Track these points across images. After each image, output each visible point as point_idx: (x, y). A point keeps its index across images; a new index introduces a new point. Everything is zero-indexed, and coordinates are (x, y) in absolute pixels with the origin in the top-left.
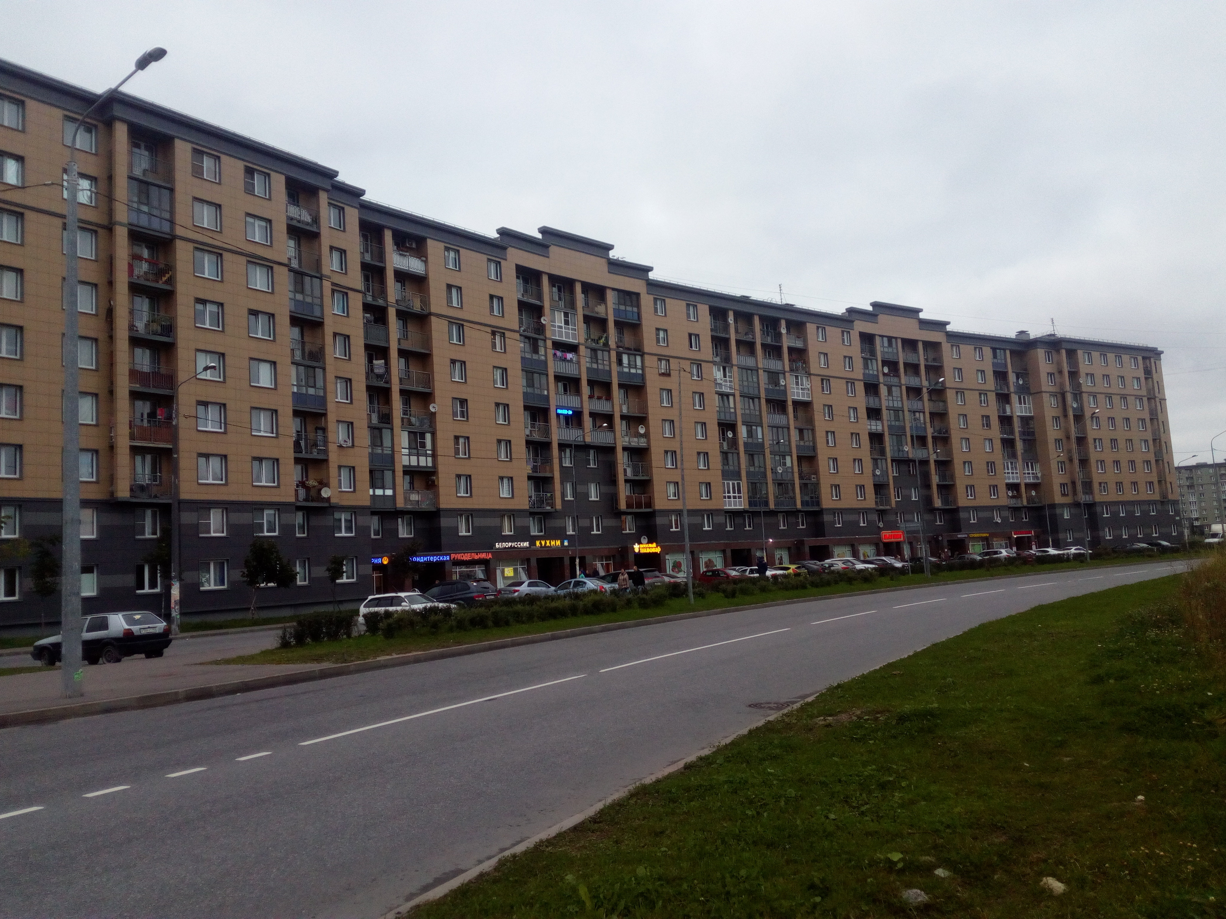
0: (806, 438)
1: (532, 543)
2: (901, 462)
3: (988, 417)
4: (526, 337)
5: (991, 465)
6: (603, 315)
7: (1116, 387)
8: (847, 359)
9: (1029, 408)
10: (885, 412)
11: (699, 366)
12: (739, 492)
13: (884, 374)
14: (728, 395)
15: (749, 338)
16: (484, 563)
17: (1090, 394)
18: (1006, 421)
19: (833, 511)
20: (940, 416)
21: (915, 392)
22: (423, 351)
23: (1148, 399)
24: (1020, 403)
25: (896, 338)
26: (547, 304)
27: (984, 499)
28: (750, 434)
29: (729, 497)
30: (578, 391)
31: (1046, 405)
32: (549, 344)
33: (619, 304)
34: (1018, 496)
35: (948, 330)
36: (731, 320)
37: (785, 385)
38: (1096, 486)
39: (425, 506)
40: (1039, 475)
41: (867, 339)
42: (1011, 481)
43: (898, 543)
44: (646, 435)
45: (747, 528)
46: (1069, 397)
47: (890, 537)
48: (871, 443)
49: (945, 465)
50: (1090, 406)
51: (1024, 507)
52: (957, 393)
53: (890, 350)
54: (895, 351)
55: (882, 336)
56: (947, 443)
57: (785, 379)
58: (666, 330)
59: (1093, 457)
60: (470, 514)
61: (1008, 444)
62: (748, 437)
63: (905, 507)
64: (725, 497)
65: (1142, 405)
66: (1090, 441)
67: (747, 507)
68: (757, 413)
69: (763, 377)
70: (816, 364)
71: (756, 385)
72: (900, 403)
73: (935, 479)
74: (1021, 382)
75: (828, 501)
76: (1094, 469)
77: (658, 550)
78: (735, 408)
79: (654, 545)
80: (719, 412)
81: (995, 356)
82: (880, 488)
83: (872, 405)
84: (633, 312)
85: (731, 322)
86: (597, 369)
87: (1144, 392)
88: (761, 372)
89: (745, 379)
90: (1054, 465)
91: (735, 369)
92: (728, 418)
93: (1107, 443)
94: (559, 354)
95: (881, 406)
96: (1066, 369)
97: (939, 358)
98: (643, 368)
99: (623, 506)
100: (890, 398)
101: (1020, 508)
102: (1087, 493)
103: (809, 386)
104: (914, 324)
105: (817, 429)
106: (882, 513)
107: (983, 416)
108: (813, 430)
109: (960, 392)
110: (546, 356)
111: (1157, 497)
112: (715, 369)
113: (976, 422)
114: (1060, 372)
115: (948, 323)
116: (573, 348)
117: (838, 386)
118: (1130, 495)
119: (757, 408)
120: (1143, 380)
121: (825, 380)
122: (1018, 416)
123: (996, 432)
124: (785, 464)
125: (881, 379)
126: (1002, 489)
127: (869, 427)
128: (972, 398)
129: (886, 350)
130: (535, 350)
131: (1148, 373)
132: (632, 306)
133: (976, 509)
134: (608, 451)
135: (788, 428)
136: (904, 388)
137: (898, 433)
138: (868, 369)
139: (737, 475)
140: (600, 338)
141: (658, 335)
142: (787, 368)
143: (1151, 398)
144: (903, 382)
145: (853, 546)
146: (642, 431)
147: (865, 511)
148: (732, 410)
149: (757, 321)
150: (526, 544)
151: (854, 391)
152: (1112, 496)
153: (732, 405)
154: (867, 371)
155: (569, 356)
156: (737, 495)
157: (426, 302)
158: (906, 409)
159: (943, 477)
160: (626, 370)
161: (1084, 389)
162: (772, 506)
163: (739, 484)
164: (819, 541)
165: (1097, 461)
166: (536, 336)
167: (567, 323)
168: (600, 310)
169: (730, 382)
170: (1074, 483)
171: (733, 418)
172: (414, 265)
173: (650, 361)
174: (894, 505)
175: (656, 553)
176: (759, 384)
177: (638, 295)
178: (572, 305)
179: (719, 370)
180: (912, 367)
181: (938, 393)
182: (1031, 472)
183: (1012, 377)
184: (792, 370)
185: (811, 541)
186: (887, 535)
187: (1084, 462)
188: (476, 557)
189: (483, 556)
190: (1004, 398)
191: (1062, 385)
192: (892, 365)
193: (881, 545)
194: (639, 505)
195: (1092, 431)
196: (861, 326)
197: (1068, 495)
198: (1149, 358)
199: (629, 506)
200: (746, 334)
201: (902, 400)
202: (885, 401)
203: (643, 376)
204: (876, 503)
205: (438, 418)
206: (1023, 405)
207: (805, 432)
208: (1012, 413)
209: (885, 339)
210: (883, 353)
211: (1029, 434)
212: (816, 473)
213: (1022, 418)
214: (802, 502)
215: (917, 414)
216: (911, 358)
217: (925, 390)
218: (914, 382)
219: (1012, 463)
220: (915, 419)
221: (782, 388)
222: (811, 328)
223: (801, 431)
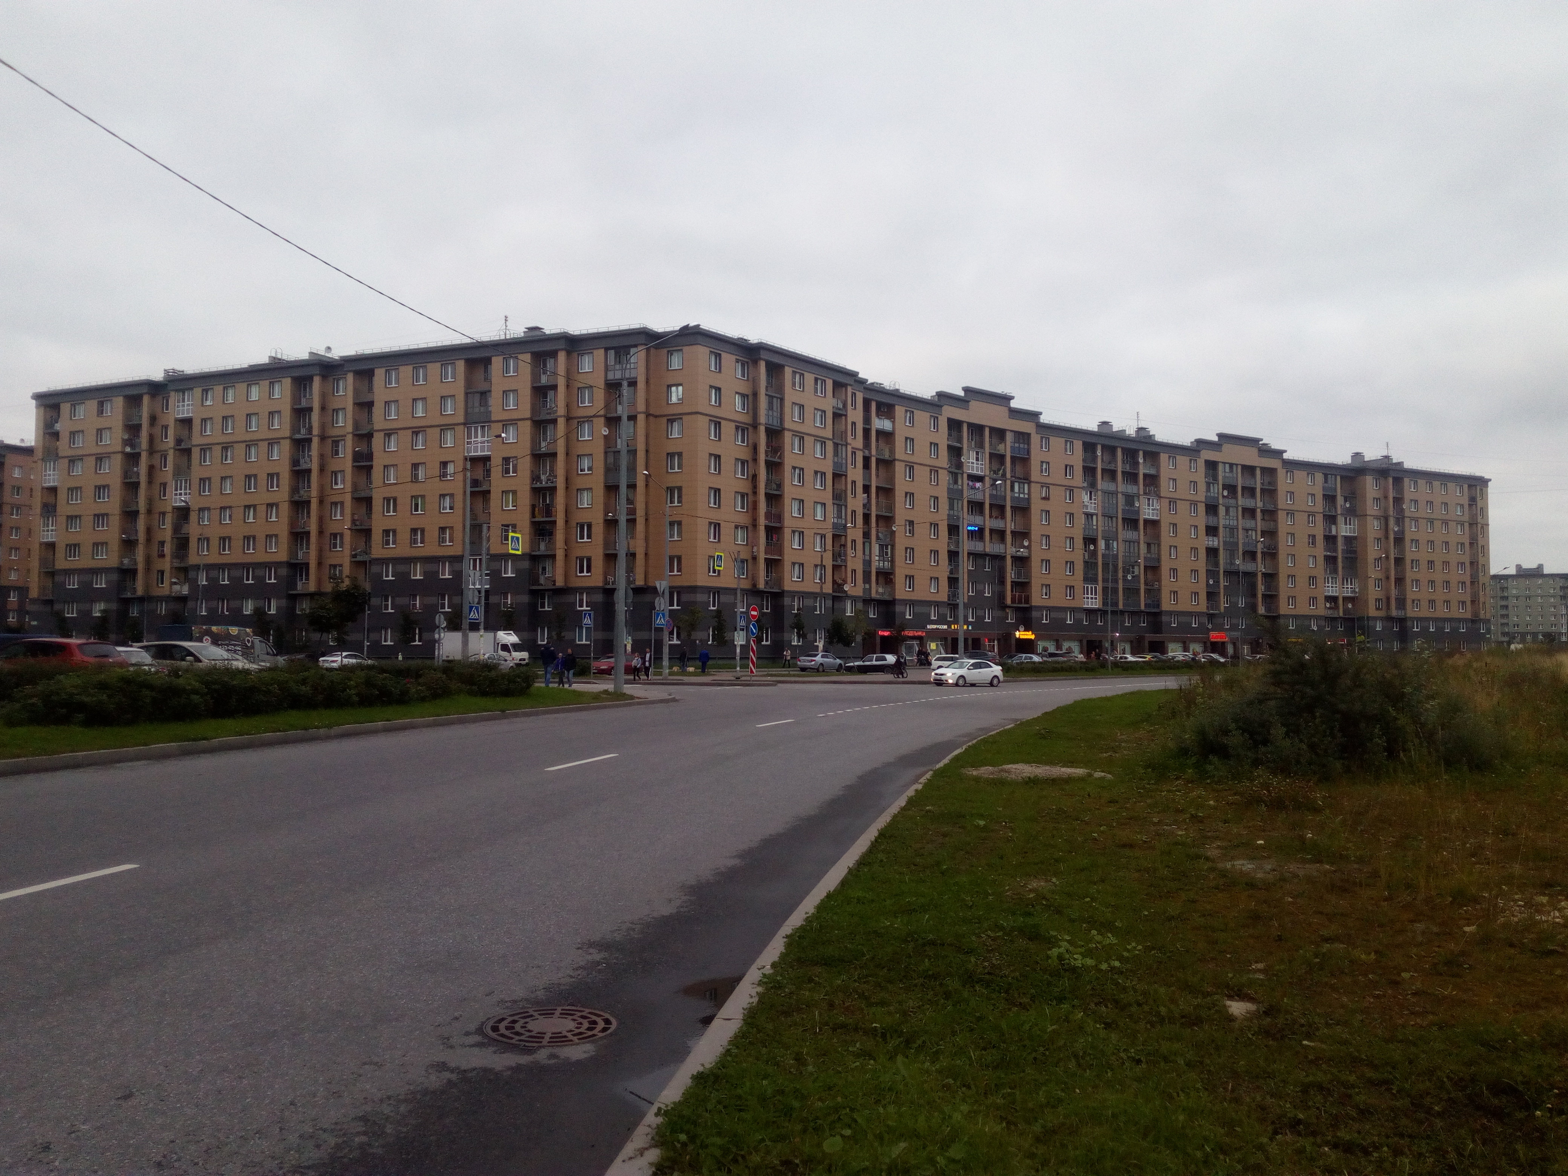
0: (1152, 551)
1: (949, 627)
2: (1231, 574)
3: (1314, 536)
4: (950, 472)
5: (1312, 579)
6: (1002, 452)
7: (1439, 513)
8: (1193, 483)
9: (1354, 528)
10: (1221, 529)
11: (1071, 491)
12: (1096, 594)
13: (1224, 497)
14: (1092, 515)
15: (1112, 467)
16: (920, 638)
17: (1412, 518)
18: (1330, 540)
19: (1170, 613)
20: (1271, 534)
21: (1250, 512)
22: (887, 486)
23: (1470, 524)
24: (1346, 524)
25: (1237, 465)
26: (965, 446)
27: (1304, 609)
28: (1108, 546)
29: (1088, 598)
30: (981, 512)
31: (1369, 527)
32: (965, 476)
33: (1015, 442)
34: (1336, 608)
35: (1284, 457)
36: (1099, 453)
37: (1139, 507)
38: (1409, 602)
39: (886, 597)
40: (1357, 590)
41: (1212, 465)
42: (1330, 594)
43: (1223, 643)
44: (1028, 547)
45: (1099, 623)
46: (1392, 522)
47: (1217, 637)
48: (1207, 556)
49: (1271, 577)
50: (1411, 531)
51: (1341, 618)
52: (1288, 514)
53: (1231, 475)
54: (1235, 475)
55: (1224, 463)
56: (1275, 558)
57: (1139, 501)
58: (1048, 463)
59: (1410, 575)
60: (912, 603)
61: (1331, 561)
62: (1106, 549)
63: (1232, 611)
64: (1084, 598)
65: (1463, 530)
66: (1408, 562)
67: (1101, 607)
68: (1115, 529)
69: (1121, 499)
70: (1166, 487)
71: (1115, 506)
72: (1235, 522)
73: (1261, 588)
74: (1348, 505)
75: (1167, 604)
76: (1408, 588)
77: (1033, 637)
78: (1097, 525)
79: (1030, 633)
80: (1085, 529)
81: (1326, 481)
82: (1212, 595)
83: (1211, 524)
84: (1024, 449)
85: (1099, 454)
86: (996, 495)
87: (1466, 518)
88: (1120, 496)
89: (1107, 501)
90: (1371, 583)
91: (1100, 493)
92: (1091, 533)
93: (1424, 565)
94: (971, 483)
95: (1218, 524)
96: (1391, 495)
97: (1273, 482)
98: (1029, 494)
99: (1009, 601)
100: (1228, 517)
101: (1336, 618)
102: (1400, 609)
103: (1158, 508)
104: (1254, 451)
105: (1162, 544)
106: (1211, 617)
107: (1309, 536)
108: (1159, 545)
109: (1291, 513)
110: (962, 485)
111: (1468, 615)
112: (1084, 493)
113: (1302, 538)
114: (1386, 497)
115: (1285, 451)
116: (980, 479)
117: (1183, 507)
118: (1442, 612)
119: (1114, 525)
120: (1466, 507)
121: (1173, 502)
122: (1342, 536)
123: (1320, 550)
124: (1133, 572)
125: (1221, 501)
126: (1321, 600)
127: (1207, 542)
128: (1301, 518)
129: (1227, 475)
130: (956, 482)
131: (1473, 500)
132: (1024, 443)
133: (1295, 617)
134: (1001, 558)
135: (1139, 543)
136: (1240, 509)
137: (1231, 548)
138: (1210, 491)
139: (1094, 580)
140: (999, 470)
141: (1042, 466)
142: (1141, 492)
143: (1473, 524)
144: (1240, 503)
145: (1184, 643)
146: (1026, 543)
147: (1198, 614)
148: (1095, 527)
149: (1119, 452)
150: (945, 627)
151: (1196, 511)
152: (1424, 612)
153: (1095, 523)
154: (1209, 494)
155: (978, 485)
156: (1093, 596)
157: (892, 451)
158: (1240, 527)
159: (1268, 587)
160: (1017, 495)
161: (1406, 515)
162: (1121, 607)
163: (1096, 588)
164: (1157, 637)
165: (1412, 581)
166: (956, 471)
167: (977, 459)
168: (1001, 448)
169: (1095, 503)
170: (1388, 599)
171: (1095, 534)
172: (886, 425)
173: (1035, 488)
174: (1222, 610)
175: (1031, 639)
176: (1117, 506)
177: (1029, 435)
178: (981, 445)
179: (1086, 494)
180: (1250, 491)
181: (1270, 514)
182: (1349, 586)
183: (1340, 500)
184: (1145, 493)
185: (1150, 637)
186: (1214, 636)
187: (1400, 581)
188: (916, 634)
189: (920, 633)
190: (1331, 519)
191: (1386, 510)
192: (1231, 489)
193: (1209, 644)
194: (1020, 602)
195: (1410, 552)
196: (1208, 455)
197: (1381, 609)
198: (1475, 486)
199: (1013, 601)
200: (1110, 463)
201: (1237, 520)
202: (1222, 520)
203: (1029, 500)
204: (1208, 607)
205: (897, 534)
206: (1348, 526)
207: (1152, 546)
208: (1337, 533)
209: (1227, 466)
210: (1224, 477)
211: (1351, 552)
212: (1159, 580)
213: (1346, 537)
214: (1146, 604)
215: (1250, 532)
216: (1249, 483)
217: (1259, 510)
218: (1249, 503)
219: (1332, 578)
220: (1247, 537)
221: (1136, 509)
222: (1164, 457)
223: (1149, 545)
